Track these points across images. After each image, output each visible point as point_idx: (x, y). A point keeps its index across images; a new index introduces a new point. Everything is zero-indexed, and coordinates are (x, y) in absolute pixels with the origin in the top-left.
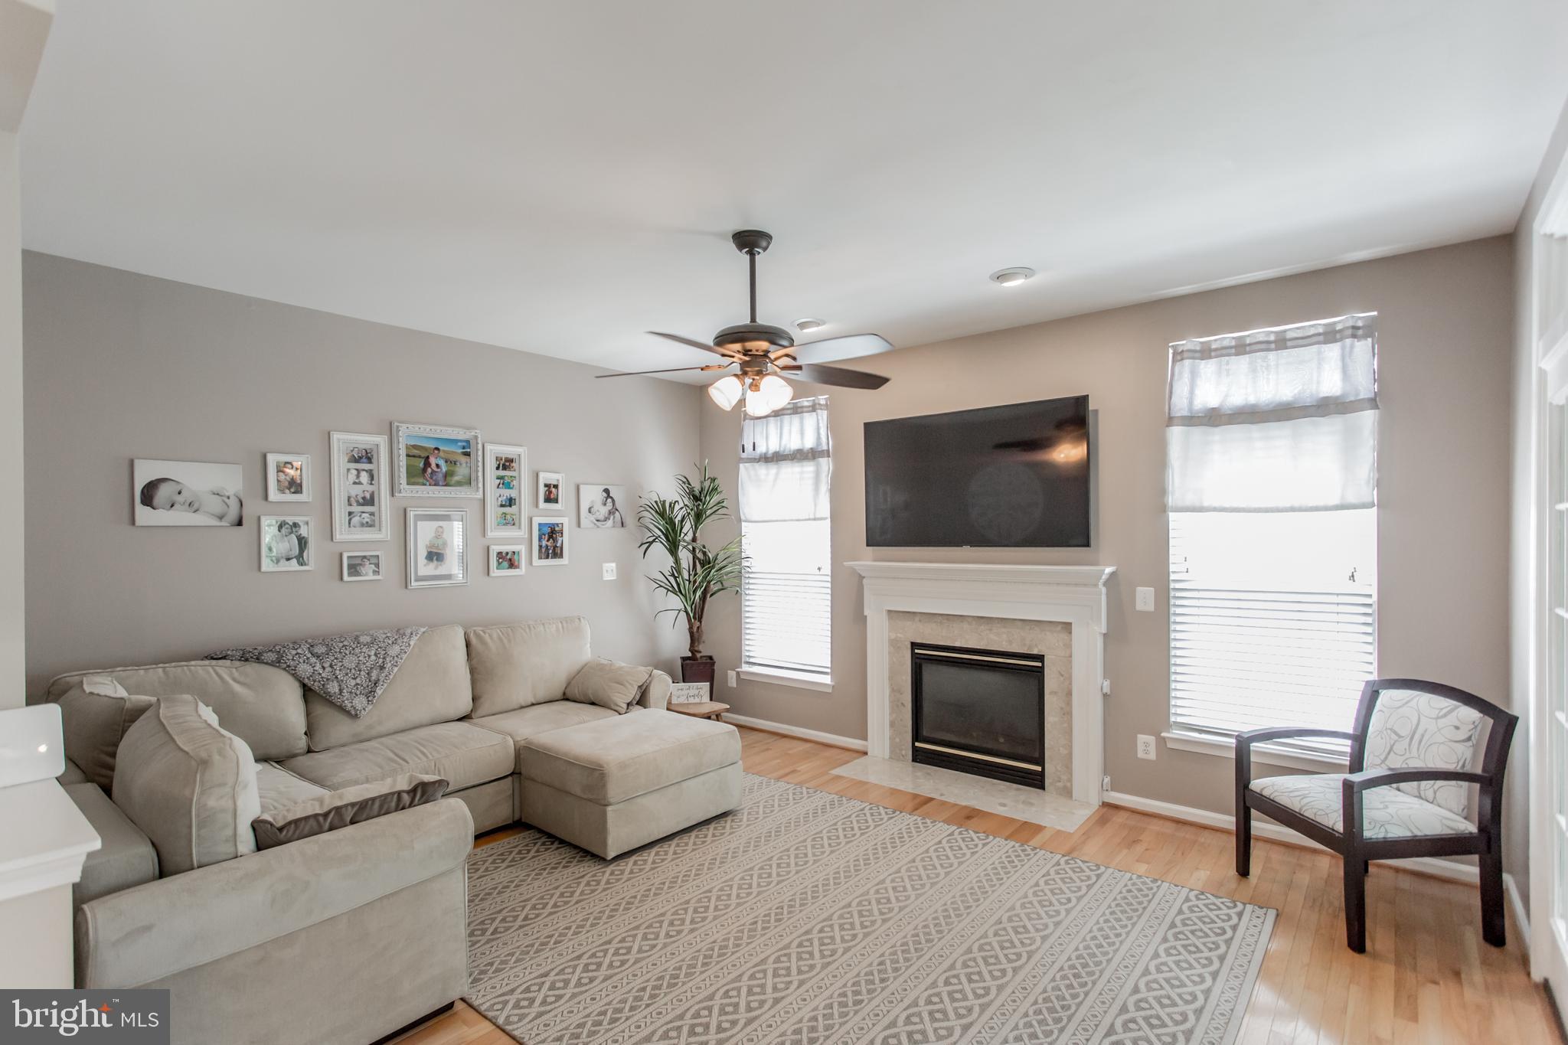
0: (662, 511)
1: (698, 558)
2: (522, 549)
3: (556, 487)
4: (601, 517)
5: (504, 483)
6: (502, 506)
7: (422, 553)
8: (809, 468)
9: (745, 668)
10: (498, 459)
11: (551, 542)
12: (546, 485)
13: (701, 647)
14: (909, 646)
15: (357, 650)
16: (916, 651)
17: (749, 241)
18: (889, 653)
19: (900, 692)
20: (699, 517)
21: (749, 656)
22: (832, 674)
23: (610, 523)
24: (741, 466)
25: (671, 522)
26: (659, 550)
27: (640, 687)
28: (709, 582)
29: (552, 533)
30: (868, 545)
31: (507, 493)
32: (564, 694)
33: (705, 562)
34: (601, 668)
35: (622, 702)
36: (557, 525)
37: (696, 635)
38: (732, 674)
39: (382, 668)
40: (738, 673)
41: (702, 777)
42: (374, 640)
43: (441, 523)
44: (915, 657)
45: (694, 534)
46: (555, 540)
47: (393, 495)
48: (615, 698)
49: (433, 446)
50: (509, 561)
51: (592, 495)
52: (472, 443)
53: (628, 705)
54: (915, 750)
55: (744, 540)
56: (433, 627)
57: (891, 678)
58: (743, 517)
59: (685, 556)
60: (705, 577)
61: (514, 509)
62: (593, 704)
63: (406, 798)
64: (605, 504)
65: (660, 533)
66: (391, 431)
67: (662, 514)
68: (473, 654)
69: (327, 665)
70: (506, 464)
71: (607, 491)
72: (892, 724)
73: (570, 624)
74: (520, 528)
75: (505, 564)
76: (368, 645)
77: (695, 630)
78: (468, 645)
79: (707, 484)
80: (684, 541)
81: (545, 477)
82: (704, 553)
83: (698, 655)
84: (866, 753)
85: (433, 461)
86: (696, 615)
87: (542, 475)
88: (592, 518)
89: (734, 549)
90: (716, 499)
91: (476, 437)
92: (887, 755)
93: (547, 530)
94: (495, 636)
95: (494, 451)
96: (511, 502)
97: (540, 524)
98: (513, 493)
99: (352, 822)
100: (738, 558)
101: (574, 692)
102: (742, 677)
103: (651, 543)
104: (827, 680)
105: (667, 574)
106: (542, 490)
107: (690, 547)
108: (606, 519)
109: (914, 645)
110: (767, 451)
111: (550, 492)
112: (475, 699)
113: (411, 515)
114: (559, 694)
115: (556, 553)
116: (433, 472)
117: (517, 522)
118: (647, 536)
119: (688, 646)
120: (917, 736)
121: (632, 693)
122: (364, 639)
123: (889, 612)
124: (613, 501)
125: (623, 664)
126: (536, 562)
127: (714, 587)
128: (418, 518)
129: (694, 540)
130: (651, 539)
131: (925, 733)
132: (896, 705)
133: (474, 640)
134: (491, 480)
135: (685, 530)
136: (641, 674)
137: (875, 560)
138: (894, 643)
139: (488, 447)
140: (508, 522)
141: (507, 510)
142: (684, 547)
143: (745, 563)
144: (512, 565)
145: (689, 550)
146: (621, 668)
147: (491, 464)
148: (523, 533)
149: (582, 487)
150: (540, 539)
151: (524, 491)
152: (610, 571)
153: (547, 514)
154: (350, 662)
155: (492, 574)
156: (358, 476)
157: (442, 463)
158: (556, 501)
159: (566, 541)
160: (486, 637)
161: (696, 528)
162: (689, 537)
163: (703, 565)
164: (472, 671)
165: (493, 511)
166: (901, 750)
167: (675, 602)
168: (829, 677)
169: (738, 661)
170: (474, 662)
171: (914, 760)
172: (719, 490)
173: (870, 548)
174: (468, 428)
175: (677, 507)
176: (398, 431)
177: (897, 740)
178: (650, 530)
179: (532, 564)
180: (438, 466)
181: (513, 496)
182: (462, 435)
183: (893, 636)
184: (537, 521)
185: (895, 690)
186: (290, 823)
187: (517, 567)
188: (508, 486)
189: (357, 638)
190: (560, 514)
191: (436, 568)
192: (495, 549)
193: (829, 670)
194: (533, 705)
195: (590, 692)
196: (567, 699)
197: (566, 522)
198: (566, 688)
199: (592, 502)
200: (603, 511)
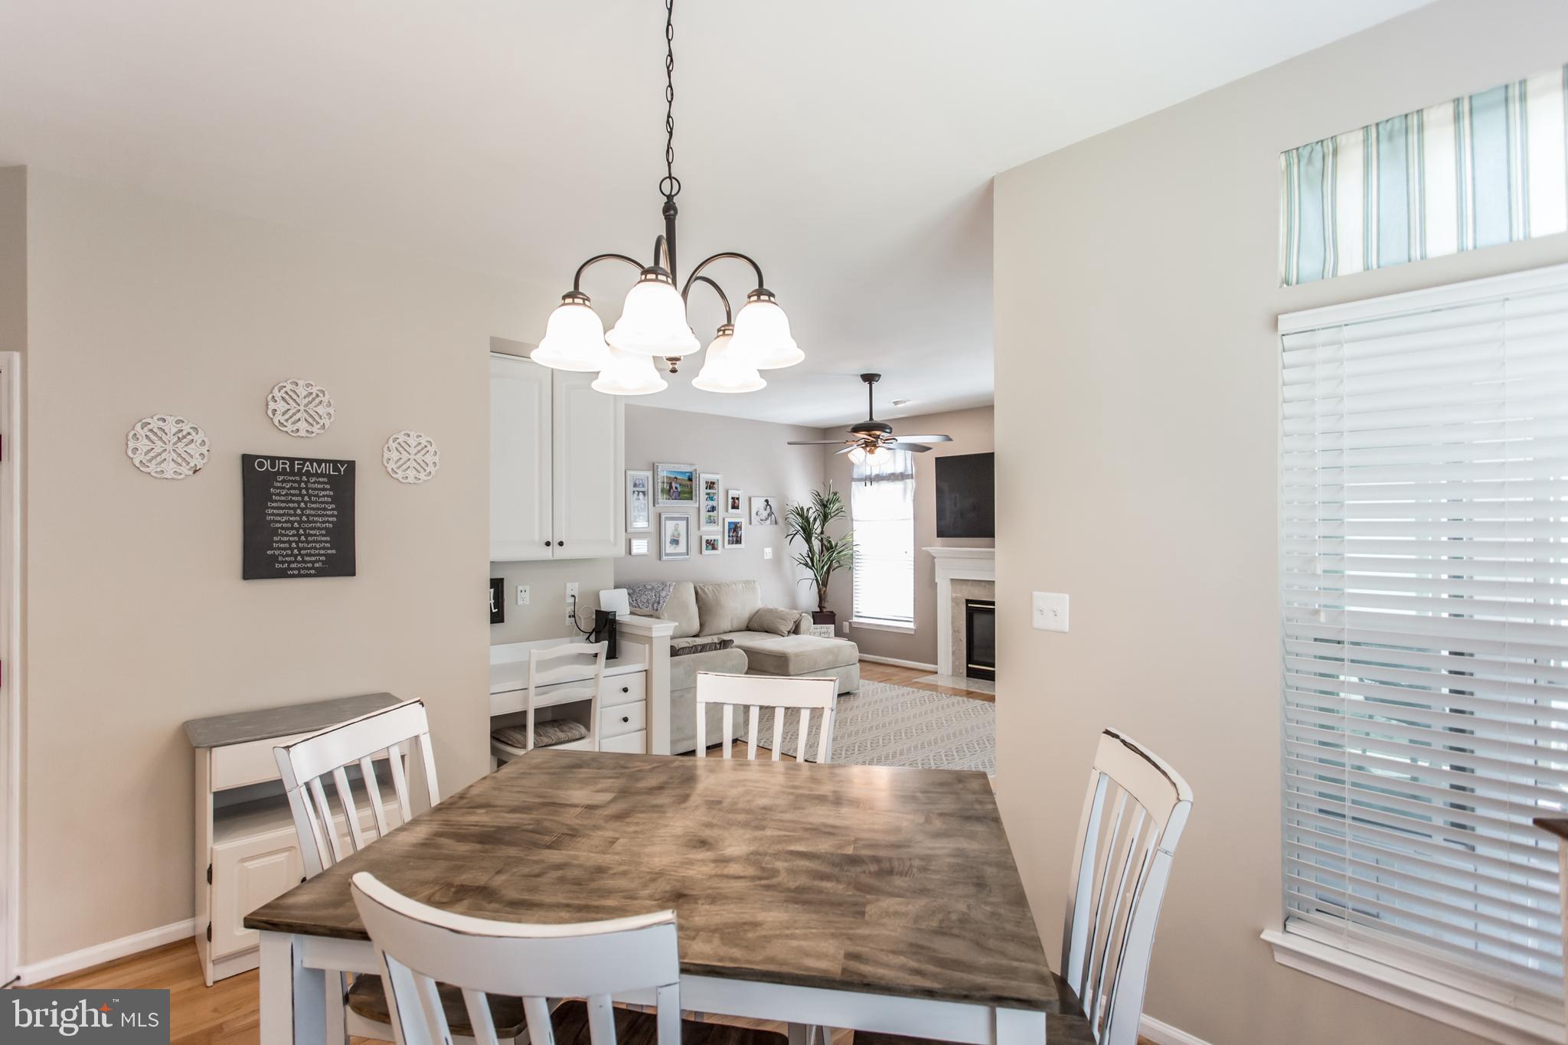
0: (801, 513)
1: (825, 546)
2: (719, 537)
3: (738, 499)
4: (764, 518)
5: (710, 497)
6: (709, 511)
7: (668, 540)
8: (898, 486)
9: (855, 619)
10: (707, 483)
11: (735, 533)
12: (733, 498)
13: (826, 605)
14: (964, 601)
15: (647, 593)
16: (969, 605)
17: (869, 378)
18: (952, 607)
19: (958, 631)
20: (825, 518)
21: (858, 612)
22: (915, 622)
23: (769, 521)
24: (853, 483)
25: (807, 520)
26: (799, 539)
27: (795, 622)
28: (832, 561)
29: (735, 528)
30: (938, 537)
31: (711, 503)
32: (747, 627)
33: (828, 547)
34: (770, 611)
35: (785, 629)
36: (738, 523)
37: (823, 596)
38: (846, 624)
39: (659, 603)
40: (850, 623)
41: (838, 669)
42: (653, 588)
43: (677, 522)
44: (968, 609)
45: (822, 528)
46: (737, 533)
47: (654, 506)
48: (781, 629)
49: (674, 476)
50: (712, 545)
51: (758, 504)
52: (694, 474)
53: (789, 632)
54: (968, 669)
55: (854, 533)
56: (678, 582)
57: (953, 623)
58: (854, 518)
59: (816, 544)
60: (830, 557)
61: (714, 514)
62: (767, 632)
63: (718, 646)
64: (766, 510)
65: (800, 529)
66: (654, 468)
67: (802, 516)
68: (700, 599)
69: (634, 599)
70: (711, 485)
71: (767, 501)
72: (954, 653)
73: (749, 584)
74: (718, 525)
75: (710, 547)
76: (651, 590)
77: (822, 592)
78: (697, 593)
79: (831, 496)
80: (816, 534)
81: (732, 493)
82: (830, 542)
83: (824, 610)
84: (936, 673)
85: (674, 485)
86: (823, 584)
87: (730, 492)
88: (758, 518)
89: (849, 539)
90: (837, 505)
91: (696, 470)
92: (950, 673)
93: (733, 526)
94: (710, 589)
95: (705, 477)
96: (713, 509)
97: (729, 523)
98: (714, 503)
99: (700, 652)
100: (849, 545)
101: (755, 625)
102: (853, 626)
103: (795, 535)
104: (911, 625)
105: (805, 555)
106: (730, 501)
107: (820, 538)
108: (766, 519)
109: (968, 601)
110: (871, 475)
111: (735, 502)
112: (702, 625)
113: (663, 517)
114: (744, 626)
115: (738, 541)
116: (674, 492)
117: (716, 520)
118: (792, 531)
119: (818, 604)
120: (970, 660)
121: (791, 626)
122: (649, 587)
123: (952, 580)
124: (771, 507)
125: (783, 609)
126: (727, 546)
127: (835, 565)
128: (667, 519)
129: (822, 533)
130: (795, 532)
131: (975, 658)
132: (956, 641)
133: (699, 590)
134: (703, 496)
135: (815, 527)
136: (795, 615)
137: (943, 546)
138: (954, 600)
139: (702, 476)
140: (711, 521)
141: (711, 514)
142: (816, 538)
143: (855, 549)
144: (714, 548)
145: (818, 540)
146: (782, 611)
147: (703, 485)
148: (719, 528)
149: (752, 499)
150: (729, 532)
151: (721, 502)
152: (768, 552)
153: (733, 516)
154: (644, 598)
155: (703, 553)
156: (638, 495)
157: (678, 486)
158: (738, 508)
159: (743, 533)
160: (706, 589)
161: (824, 525)
162: (819, 531)
163: (828, 550)
164: (700, 609)
165: (704, 514)
166: (959, 669)
167: (809, 573)
168: (913, 624)
169: (851, 615)
170: (700, 604)
171: (968, 675)
172: (839, 500)
173: (939, 538)
174: (692, 465)
175: (811, 511)
176: (657, 468)
177: (957, 663)
178: (793, 526)
179: (725, 548)
180: (676, 488)
181: (715, 505)
182: (688, 469)
183: (954, 595)
184: (727, 521)
185: (955, 631)
186: (681, 649)
187: (716, 549)
188: (712, 499)
189: (645, 586)
190: (739, 516)
191: (675, 549)
192: (705, 538)
193: (912, 620)
194: (730, 632)
195: (765, 626)
196: (749, 630)
197: (743, 521)
198: (749, 623)
199: (759, 508)
200: (765, 514)
